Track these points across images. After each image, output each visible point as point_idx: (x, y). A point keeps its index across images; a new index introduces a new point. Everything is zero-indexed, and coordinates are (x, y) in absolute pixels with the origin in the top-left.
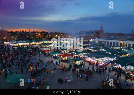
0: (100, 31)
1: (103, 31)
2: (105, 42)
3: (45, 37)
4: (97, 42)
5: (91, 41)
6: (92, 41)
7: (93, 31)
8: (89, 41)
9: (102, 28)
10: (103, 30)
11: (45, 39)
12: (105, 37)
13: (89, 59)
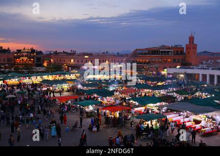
0: (188, 47)
1: (196, 48)
2: (204, 76)
3: (41, 65)
4: (182, 76)
5: (164, 72)
6: (168, 74)
7: (169, 48)
8: (159, 74)
9: (192, 39)
10: (196, 45)
11: (42, 69)
12: (202, 64)
13: (172, 117)
